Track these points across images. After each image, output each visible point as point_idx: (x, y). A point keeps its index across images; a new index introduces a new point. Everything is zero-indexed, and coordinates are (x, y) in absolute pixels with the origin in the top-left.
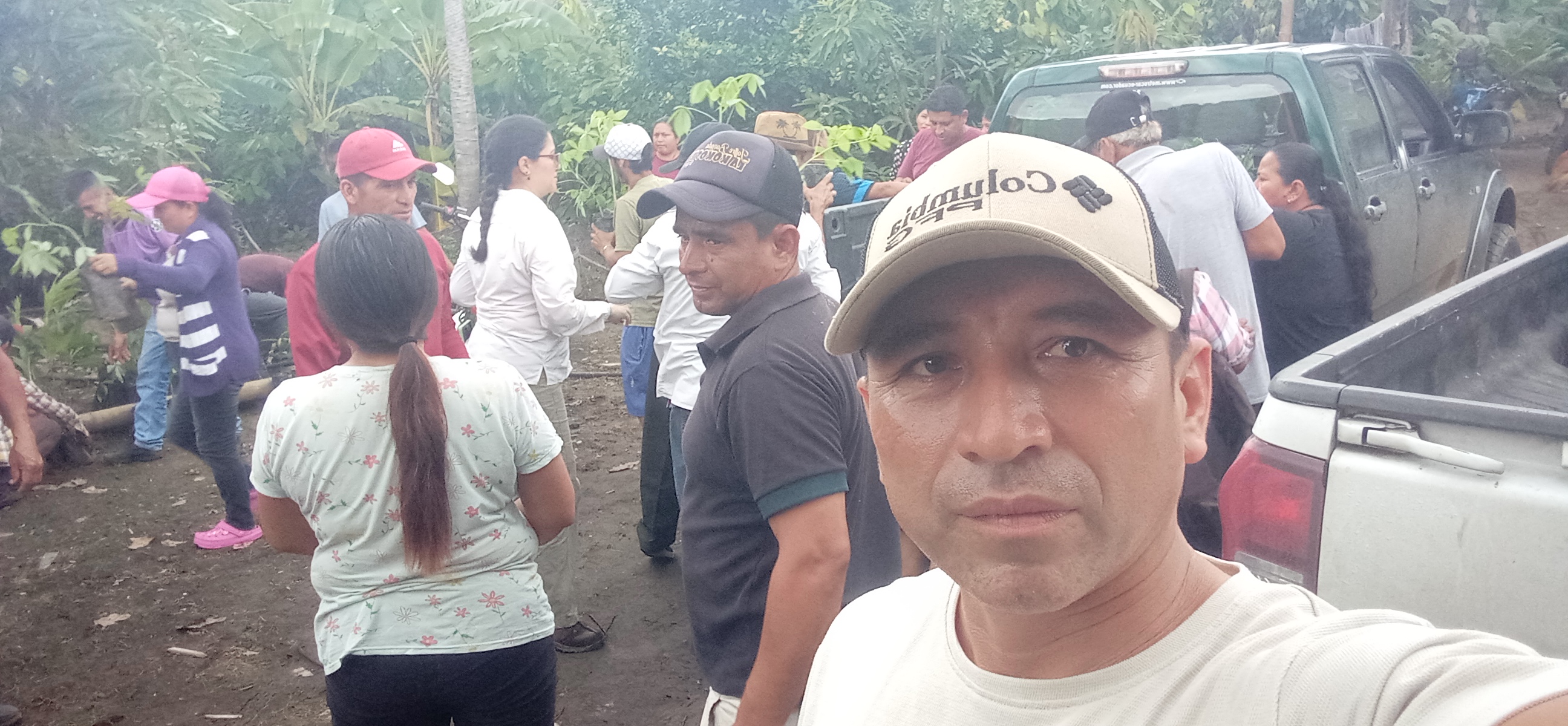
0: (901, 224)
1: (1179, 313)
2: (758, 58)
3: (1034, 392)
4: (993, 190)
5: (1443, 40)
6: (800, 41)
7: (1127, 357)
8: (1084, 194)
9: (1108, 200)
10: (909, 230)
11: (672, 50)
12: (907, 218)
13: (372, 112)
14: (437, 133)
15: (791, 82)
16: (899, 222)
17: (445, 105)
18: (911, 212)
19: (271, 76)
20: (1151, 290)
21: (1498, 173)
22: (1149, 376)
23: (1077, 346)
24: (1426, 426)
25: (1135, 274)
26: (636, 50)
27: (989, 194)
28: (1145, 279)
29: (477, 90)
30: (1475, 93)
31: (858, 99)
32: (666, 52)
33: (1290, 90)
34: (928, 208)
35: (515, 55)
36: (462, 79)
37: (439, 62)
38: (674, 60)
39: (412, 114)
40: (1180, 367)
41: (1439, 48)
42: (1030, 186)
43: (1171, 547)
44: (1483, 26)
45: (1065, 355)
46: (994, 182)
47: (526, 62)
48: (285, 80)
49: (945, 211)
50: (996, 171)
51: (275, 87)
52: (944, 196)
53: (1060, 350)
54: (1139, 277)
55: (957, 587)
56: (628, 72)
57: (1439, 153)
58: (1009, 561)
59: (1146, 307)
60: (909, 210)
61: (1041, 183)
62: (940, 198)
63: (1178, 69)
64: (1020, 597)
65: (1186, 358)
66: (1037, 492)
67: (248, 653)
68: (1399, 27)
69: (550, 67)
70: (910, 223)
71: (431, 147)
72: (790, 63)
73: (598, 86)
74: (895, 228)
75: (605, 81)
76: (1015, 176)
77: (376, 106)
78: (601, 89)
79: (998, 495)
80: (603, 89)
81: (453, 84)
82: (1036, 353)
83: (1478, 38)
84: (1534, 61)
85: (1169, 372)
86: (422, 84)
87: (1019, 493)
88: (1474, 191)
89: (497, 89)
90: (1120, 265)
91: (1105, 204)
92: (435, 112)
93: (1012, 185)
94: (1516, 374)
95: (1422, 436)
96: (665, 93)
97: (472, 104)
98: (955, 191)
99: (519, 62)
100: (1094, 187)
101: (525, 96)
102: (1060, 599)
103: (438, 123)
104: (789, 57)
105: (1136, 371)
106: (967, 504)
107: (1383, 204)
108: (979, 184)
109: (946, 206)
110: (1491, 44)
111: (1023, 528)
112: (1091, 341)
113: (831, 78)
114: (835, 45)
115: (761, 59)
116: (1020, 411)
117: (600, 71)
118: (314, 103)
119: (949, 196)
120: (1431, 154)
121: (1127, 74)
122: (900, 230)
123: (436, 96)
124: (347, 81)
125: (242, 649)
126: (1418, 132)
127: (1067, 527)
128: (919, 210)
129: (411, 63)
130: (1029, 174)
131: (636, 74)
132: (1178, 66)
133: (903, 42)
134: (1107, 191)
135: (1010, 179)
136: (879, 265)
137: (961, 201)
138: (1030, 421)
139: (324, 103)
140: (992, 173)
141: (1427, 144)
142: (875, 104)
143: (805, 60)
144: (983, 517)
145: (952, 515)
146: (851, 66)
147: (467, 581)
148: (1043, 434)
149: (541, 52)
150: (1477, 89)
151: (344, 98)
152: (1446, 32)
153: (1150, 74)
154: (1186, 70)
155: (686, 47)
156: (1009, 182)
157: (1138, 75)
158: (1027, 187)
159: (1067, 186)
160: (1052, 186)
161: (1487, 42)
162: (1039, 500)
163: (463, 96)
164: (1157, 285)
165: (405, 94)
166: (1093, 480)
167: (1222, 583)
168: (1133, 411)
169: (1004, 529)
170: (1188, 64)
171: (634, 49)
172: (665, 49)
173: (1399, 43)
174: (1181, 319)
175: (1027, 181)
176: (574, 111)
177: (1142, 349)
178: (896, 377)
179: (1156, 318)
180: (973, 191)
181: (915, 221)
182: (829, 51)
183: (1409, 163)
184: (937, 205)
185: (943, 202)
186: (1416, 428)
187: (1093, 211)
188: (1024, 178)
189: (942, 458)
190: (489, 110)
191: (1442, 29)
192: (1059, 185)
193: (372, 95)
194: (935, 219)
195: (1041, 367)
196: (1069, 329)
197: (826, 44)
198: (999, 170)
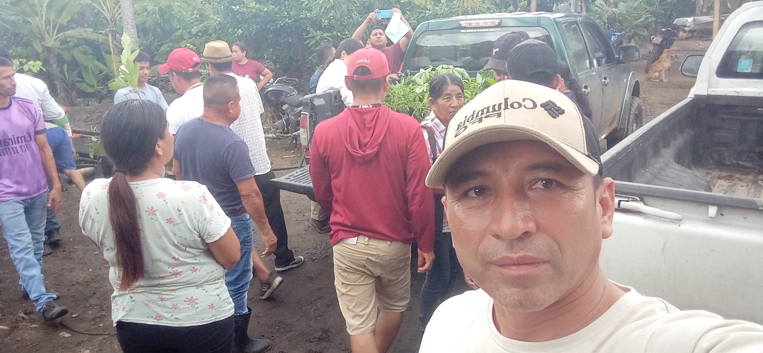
0: (462, 124)
1: (598, 166)
2: (285, 13)
3: (527, 206)
4: (506, 108)
5: (600, 10)
6: (306, 5)
7: (573, 188)
8: (551, 110)
9: (563, 112)
10: (466, 127)
11: (241, 8)
12: (465, 121)
13: (79, 36)
14: (115, 48)
15: (302, 25)
16: (461, 123)
17: (119, 34)
18: (467, 118)
19: (20, 16)
20: (584, 156)
21: (632, 73)
22: (584, 197)
23: (548, 183)
24: (645, 199)
25: (576, 148)
26: (222, 7)
27: (504, 110)
28: (581, 151)
29: (137, 26)
30: (615, 35)
31: (336, 34)
32: (238, 9)
33: (548, 34)
34: (475, 117)
35: (157, 9)
36: (129, 20)
37: (115, 11)
38: (243, 13)
39: (101, 38)
40: (599, 192)
41: (598, 14)
42: (524, 106)
43: (596, 279)
44: (616, 5)
45: (542, 187)
46: (507, 104)
47: (162, 12)
48: (29, 19)
49: (483, 118)
50: (508, 98)
51: (23, 22)
52: (483, 111)
53: (540, 185)
54: (578, 149)
55: (492, 300)
56: (218, 18)
57: (609, 64)
58: (517, 286)
59: (581, 165)
60: (466, 117)
61: (530, 104)
62: (481, 112)
63: (497, 23)
64: (521, 304)
65: (602, 188)
66: (528, 254)
67: (33, 326)
68: (580, 4)
69: (176, 15)
70: (467, 124)
71: (113, 56)
72: (302, 15)
73: (202, 25)
74: (459, 126)
75: (205, 23)
76: (517, 101)
77: (80, 34)
78: (203, 27)
79: (510, 255)
80: (204, 27)
81: (124, 23)
82: (528, 186)
83: (614, 10)
84: (638, 21)
85: (593, 195)
86: (105, 22)
87: (521, 254)
88: (624, 82)
89: (147, 26)
90: (569, 144)
91: (561, 114)
92: (114, 38)
93: (516, 105)
94: (662, 169)
95: (645, 204)
96: (238, 30)
97: (135, 34)
98: (488, 108)
99: (158, 12)
100: (556, 106)
101: (163, 30)
102: (541, 305)
103: (116, 43)
104: (301, 12)
105: (577, 195)
106: (494, 259)
107: (589, 89)
108: (500, 105)
109: (484, 116)
110: (620, 13)
111: (522, 271)
112: (555, 180)
113: (322, 24)
114: (326, 7)
115: (287, 13)
116: (520, 214)
117: (202, 18)
118: (46, 32)
119: (485, 111)
120: (606, 65)
121: (473, 25)
122: (462, 127)
123: (114, 29)
124: (64, 20)
125: (29, 324)
126: (600, 54)
127: (543, 270)
128: (471, 117)
129: (99, 10)
130: (524, 100)
131: (222, 20)
132: (497, 22)
133: (358, 6)
134: (562, 108)
135: (515, 102)
136: (452, 146)
137: (491, 113)
138: (525, 219)
139: (51, 32)
140: (506, 100)
141: (604, 60)
142: (344, 37)
143: (309, 14)
144: (503, 265)
145: (487, 263)
146: (332, 18)
147: (179, 290)
148: (531, 225)
149: (170, 7)
150: (616, 33)
151: (62, 29)
152: (602, 7)
153: (484, 25)
154: (500, 24)
155: (249, 6)
156: (514, 104)
157: (478, 26)
158: (523, 106)
159: (542, 106)
160: (535, 106)
161: (619, 12)
162: (530, 257)
163: (130, 29)
164: (587, 153)
165: (96, 27)
166: (556, 248)
167: (622, 296)
168: (576, 214)
169: (514, 271)
170: (502, 21)
171: (221, 7)
172: (238, 7)
173: (580, 11)
174: (599, 169)
175: (523, 103)
176: (190, 38)
177: (580, 185)
178: (459, 198)
179: (586, 170)
180: (497, 108)
181: (469, 123)
182: (322, 11)
183: (598, 68)
184: (479, 115)
185: (482, 114)
186: (642, 200)
187: (555, 118)
188: (521, 102)
189: (483, 236)
190: (142, 36)
191: (600, 5)
192: (538, 105)
193: (77, 27)
194: (478, 122)
195: (530, 194)
196: (544, 174)
197: (321, 7)
198: (509, 98)
